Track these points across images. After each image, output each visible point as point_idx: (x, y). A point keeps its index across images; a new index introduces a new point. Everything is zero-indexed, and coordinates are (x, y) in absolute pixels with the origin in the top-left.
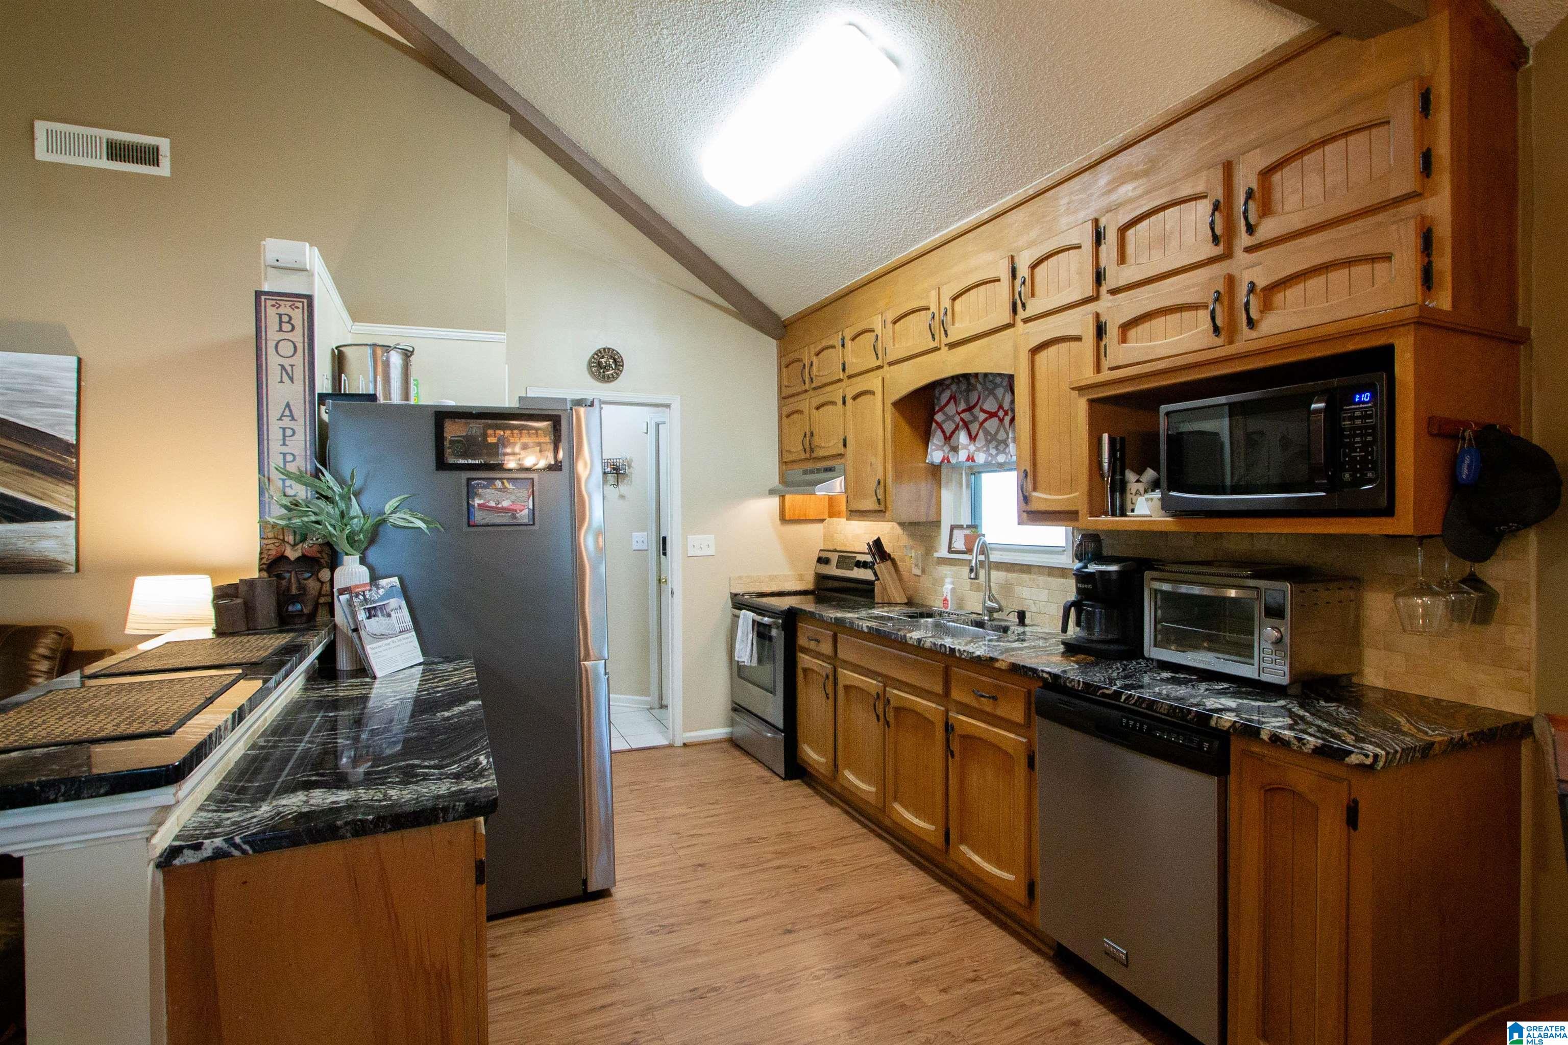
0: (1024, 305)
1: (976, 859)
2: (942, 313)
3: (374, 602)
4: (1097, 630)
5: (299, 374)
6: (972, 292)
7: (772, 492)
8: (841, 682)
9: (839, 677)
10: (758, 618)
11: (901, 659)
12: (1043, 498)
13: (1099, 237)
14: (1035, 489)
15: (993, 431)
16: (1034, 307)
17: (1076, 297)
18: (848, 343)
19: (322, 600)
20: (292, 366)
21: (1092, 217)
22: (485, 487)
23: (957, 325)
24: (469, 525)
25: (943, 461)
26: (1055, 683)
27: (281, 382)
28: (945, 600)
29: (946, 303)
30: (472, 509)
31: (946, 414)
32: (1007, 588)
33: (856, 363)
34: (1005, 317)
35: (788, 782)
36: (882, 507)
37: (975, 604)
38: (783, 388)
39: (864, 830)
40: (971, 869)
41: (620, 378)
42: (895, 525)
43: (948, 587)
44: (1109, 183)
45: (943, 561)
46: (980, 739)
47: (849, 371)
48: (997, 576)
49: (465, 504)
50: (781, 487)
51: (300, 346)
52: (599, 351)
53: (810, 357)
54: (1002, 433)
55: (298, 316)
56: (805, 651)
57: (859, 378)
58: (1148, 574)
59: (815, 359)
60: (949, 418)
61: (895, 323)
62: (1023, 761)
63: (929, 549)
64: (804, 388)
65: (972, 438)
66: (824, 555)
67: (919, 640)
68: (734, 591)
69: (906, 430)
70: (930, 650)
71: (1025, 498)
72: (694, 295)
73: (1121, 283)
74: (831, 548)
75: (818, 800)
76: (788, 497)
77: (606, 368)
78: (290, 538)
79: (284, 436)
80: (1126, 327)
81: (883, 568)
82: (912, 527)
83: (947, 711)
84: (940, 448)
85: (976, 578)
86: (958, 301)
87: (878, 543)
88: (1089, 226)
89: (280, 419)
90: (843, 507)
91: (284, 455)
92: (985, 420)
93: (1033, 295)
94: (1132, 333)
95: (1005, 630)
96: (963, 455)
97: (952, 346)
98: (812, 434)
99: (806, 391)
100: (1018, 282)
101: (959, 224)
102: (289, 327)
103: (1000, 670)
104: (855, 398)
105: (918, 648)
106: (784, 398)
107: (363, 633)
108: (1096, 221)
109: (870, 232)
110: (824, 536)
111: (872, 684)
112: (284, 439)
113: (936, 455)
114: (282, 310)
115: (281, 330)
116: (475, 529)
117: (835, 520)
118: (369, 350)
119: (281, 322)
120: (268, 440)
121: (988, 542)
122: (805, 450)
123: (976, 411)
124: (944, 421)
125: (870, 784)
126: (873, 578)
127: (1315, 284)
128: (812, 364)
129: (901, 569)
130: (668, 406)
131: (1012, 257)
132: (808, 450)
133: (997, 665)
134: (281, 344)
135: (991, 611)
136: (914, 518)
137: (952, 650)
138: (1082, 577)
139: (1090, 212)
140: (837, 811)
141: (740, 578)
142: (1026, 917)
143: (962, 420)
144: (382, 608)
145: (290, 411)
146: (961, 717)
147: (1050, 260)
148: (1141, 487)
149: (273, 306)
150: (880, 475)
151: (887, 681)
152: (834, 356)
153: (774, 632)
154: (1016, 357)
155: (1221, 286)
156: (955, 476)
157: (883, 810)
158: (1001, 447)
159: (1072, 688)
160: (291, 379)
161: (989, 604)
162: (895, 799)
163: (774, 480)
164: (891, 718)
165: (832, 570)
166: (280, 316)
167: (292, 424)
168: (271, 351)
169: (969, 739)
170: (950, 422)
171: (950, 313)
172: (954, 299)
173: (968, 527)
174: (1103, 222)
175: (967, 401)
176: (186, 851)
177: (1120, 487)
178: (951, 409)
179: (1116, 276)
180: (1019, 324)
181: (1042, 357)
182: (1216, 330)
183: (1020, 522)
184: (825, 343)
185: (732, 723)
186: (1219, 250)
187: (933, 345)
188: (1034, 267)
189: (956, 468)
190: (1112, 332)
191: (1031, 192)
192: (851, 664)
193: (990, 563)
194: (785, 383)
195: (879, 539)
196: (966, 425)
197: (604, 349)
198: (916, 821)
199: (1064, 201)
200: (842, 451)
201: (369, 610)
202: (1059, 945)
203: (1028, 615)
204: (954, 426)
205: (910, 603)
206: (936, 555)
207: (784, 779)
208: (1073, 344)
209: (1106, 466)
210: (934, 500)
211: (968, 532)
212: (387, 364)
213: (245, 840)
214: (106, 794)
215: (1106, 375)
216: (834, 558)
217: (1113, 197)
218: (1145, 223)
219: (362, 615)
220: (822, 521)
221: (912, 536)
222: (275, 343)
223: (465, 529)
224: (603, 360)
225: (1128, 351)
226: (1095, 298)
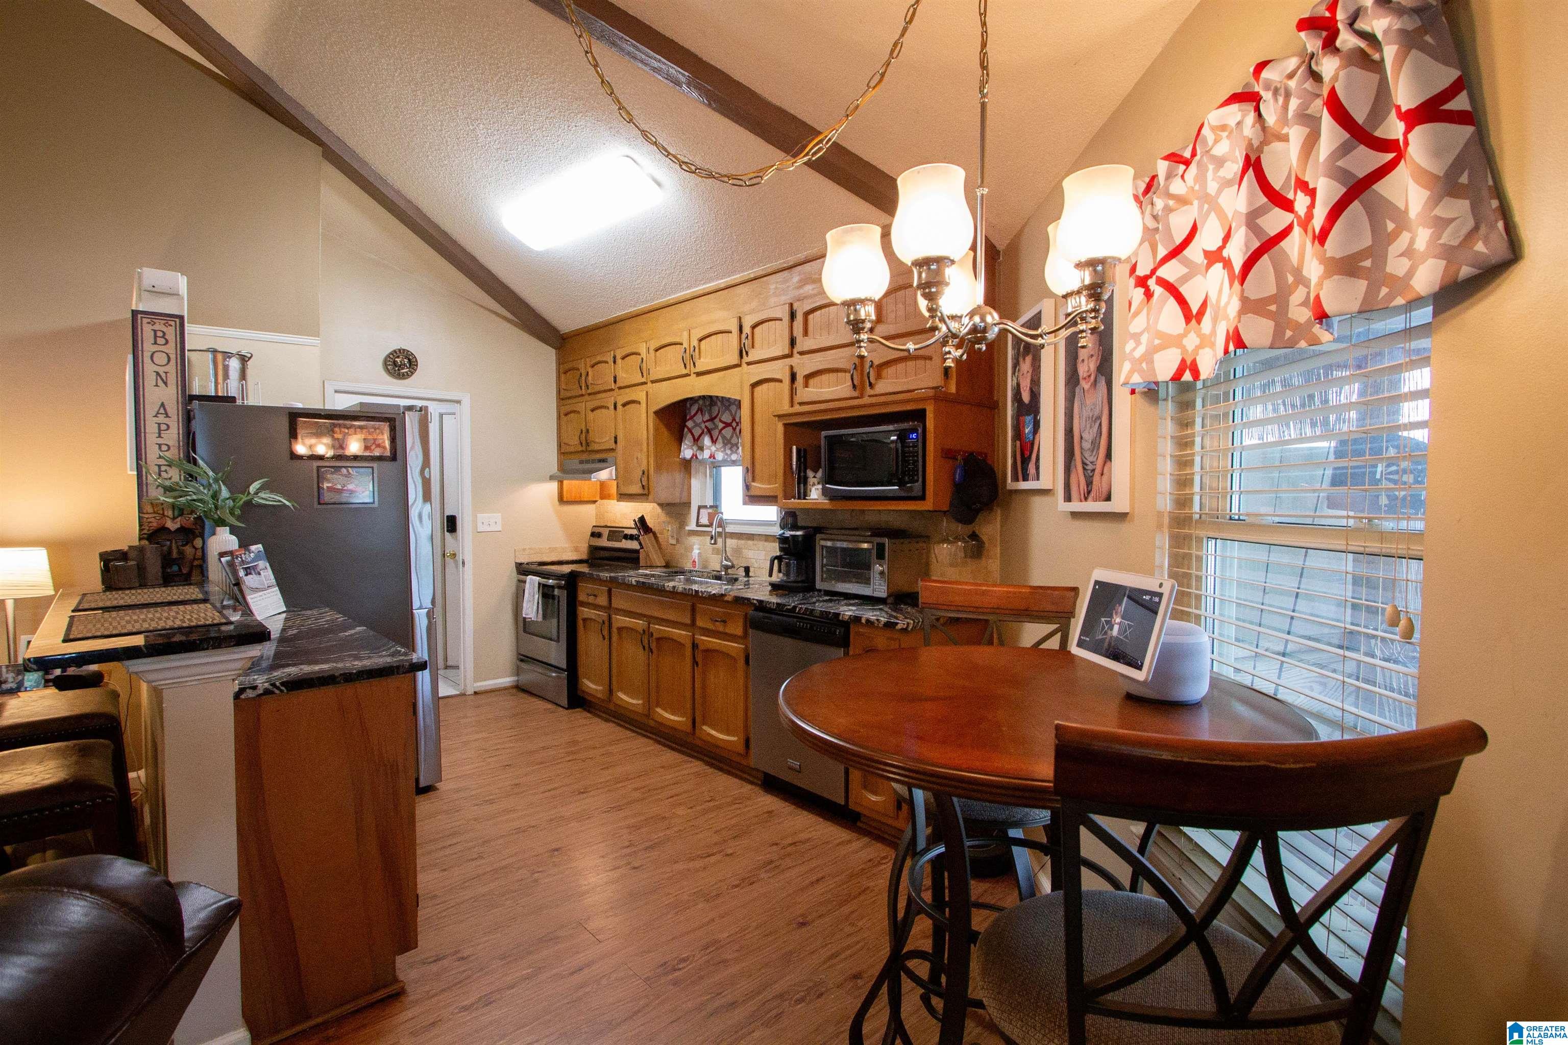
0: (747, 353)
1: (713, 732)
2: (692, 349)
3: (248, 563)
4: (792, 575)
5: (172, 379)
6: (713, 337)
7: (552, 478)
8: (615, 625)
9: (613, 620)
10: (543, 581)
11: (661, 603)
12: (759, 487)
13: (793, 316)
14: (753, 480)
15: (728, 437)
16: (754, 355)
17: (779, 353)
18: (619, 361)
19: (196, 563)
20: (166, 373)
21: (789, 302)
22: (332, 473)
23: (702, 360)
24: (319, 504)
25: (692, 458)
26: (761, 606)
27: (157, 385)
28: (694, 561)
29: (695, 343)
30: (321, 491)
31: (694, 422)
32: (738, 551)
33: (625, 377)
34: (734, 359)
35: (570, 711)
36: (646, 492)
37: (715, 564)
38: (562, 391)
39: (633, 734)
40: (709, 739)
41: (414, 376)
42: (655, 505)
43: (696, 552)
44: (800, 281)
45: (693, 533)
46: (717, 651)
47: (619, 384)
48: (731, 543)
49: (315, 486)
50: (559, 474)
51: (173, 357)
52: (395, 351)
53: (585, 368)
54: (735, 438)
55: (171, 333)
56: (584, 604)
57: (627, 390)
58: (818, 536)
59: (590, 370)
60: (697, 425)
61: (657, 350)
62: (741, 662)
63: (682, 524)
64: (580, 393)
65: (714, 441)
66: (597, 530)
67: (674, 587)
68: (519, 561)
69: (666, 433)
70: (682, 593)
71: (747, 487)
72: (482, 306)
73: (806, 348)
74: (603, 524)
75: (596, 720)
76: (565, 482)
77: (401, 367)
78: (170, 513)
79: (160, 430)
80: (808, 377)
81: (646, 539)
82: (667, 506)
83: (694, 635)
84: (690, 448)
85: (715, 543)
86: (703, 342)
87: (642, 520)
88: (787, 307)
89: (156, 416)
90: (614, 490)
91: (160, 445)
92: (724, 428)
93: (753, 347)
94: (811, 382)
95: (736, 580)
96: (706, 454)
97: (699, 374)
98: (588, 431)
99: (582, 395)
100: (744, 336)
101: (704, 286)
102: (163, 341)
103: (728, 602)
104: (624, 405)
105: (674, 593)
106: (562, 399)
107: (244, 587)
108: (791, 305)
109: (638, 282)
110: (597, 515)
111: (640, 623)
112: (160, 434)
113: (687, 453)
114: (156, 327)
115: (155, 343)
116: (325, 506)
117: (605, 501)
118: (210, 356)
119: (156, 337)
120: (145, 433)
121: (725, 517)
122: (581, 444)
123: (717, 421)
124: (693, 427)
125: (638, 699)
126: (638, 547)
127: (900, 367)
128: (587, 374)
129: (660, 540)
130: (458, 402)
131: (740, 318)
132: (584, 443)
133: (726, 598)
134: (156, 355)
135: (727, 568)
136: (670, 501)
137: (697, 592)
138: (783, 540)
139: (786, 298)
140: (612, 725)
141: (524, 550)
142: (744, 762)
143: (706, 427)
144: (255, 567)
145: (165, 409)
146: (703, 638)
147: (764, 325)
148: (815, 480)
149: (149, 323)
150: (645, 468)
151: (650, 619)
152: (607, 371)
153: (556, 592)
154: (742, 387)
155: (855, 360)
156: (701, 469)
157: (648, 716)
158: (734, 449)
159: (770, 608)
160: (166, 383)
161: (725, 563)
162: (658, 705)
163: (554, 469)
164: (654, 645)
165: (604, 542)
166: (155, 331)
167: (167, 420)
168: (147, 359)
169: (709, 652)
170: (698, 428)
171: (697, 350)
172: (700, 340)
173: (711, 507)
174: (795, 306)
175: (710, 414)
176: (248, 690)
177: (803, 480)
178: (699, 418)
179: (804, 344)
180: (744, 365)
181: (759, 390)
182: (854, 386)
183: (745, 503)
184: (599, 358)
185: (518, 672)
187: (684, 372)
188: (754, 327)
189: (703, 462)
190: (800, 379)
191: (752, 276)
192: (623, 610)
193: (726, 533)
194: (563, 386)
195: (643, 516)
196: (709, 432)
197: (400, 350)
198: (672, 717)
199: (773, 287)
200: (613, 446)
201: (246, 569)
202: (766, 775)
203: (751, 569)
204: (700, 432)
205: (667, 566)
206: (687, 528)
207: (567, 709)
208: (777, 384)
209: (794, 467)
210: (686, 487)
211: (710, 511)
212: (226, 368)
213: (283, 684)
214: (234, 646)
215: (797, 408)
216: (605, 532)
217: (801, 291)
218: (818, 313)
219: (242, 573)
220: (595, 502)
221: (668, 514)
222: (150, 354)
223: (316, 505)
224: (398, 360)
225: (808, 393)
226: (790, 355)
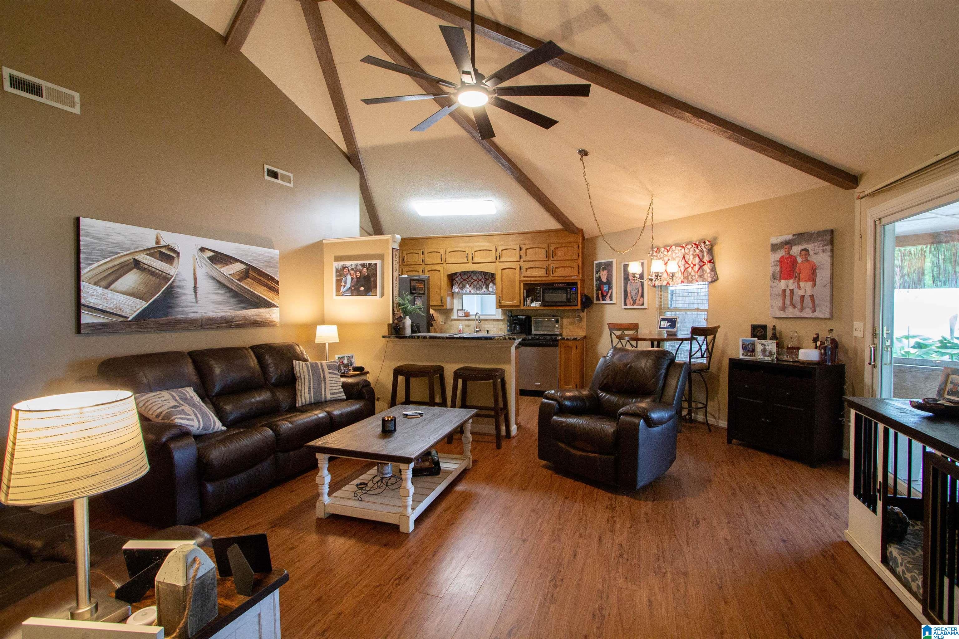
0: (499, 258)
2: (471, 254)
6: (483, 251)
12: (505, 302)
13: (521, 249)
14: (503, 300)
15: (475, 284)
16: (502, 259)
17: (514, 260)
18: (426, 254)
23: (477, 258)
25: (458, 292)
29: (473, 252)
31: (458, 278)
33: (430, 260)
34: (492, 260)
36: (443, 305)
43: (461, 326)
44: (523, 238)
45: (454, 320)
47: (425, 263)
54: (478, 285)
57: (431, 266)
58: (534, 318)
61: (450, 252)
63: (449, 316)
65: (470, 286)
71: (500, 303)
73: (526, 260)
80: (527, 269)
84: (457, 288)
86: (477, 252)
88: (518, 246)
91: (396, 290)
92: (474, 281)
93: (502, 257)
94: (528, 270)
96: (465, 291)
97: (474, 263)
100: (498, 253)
104: (428, 271)
108: (520, 246)
112: (396, 286)
113: (456, 290)
127: (563, 269)
131: (496, 247)
138: (510, 321)
139: (518, 243)
147: (507, 250)
150: (443, 296)
152: (417, 257)
154: (496, 269)
155: (547, 265)
156: (458, 296)
158: (478, 289)
171: (474, 255)
172: (475, 252)
174: (522, 246)
179: (524, 258)
180: (498, 262)
181: (505, 271)
182: (547, 273)
186: (547, 259)
187: (467, 262)
188: (502, 250)
190: (524, 269)
191: (502, 234)
199: (512, 238)
206: (451, 318)
208: (513, 270)
210: (451, 302)
211: (465, 311)
217: (524, 242)
218: (531, 250)
221: (440, 313)
225: (529, 273)
226: (519, 261)
